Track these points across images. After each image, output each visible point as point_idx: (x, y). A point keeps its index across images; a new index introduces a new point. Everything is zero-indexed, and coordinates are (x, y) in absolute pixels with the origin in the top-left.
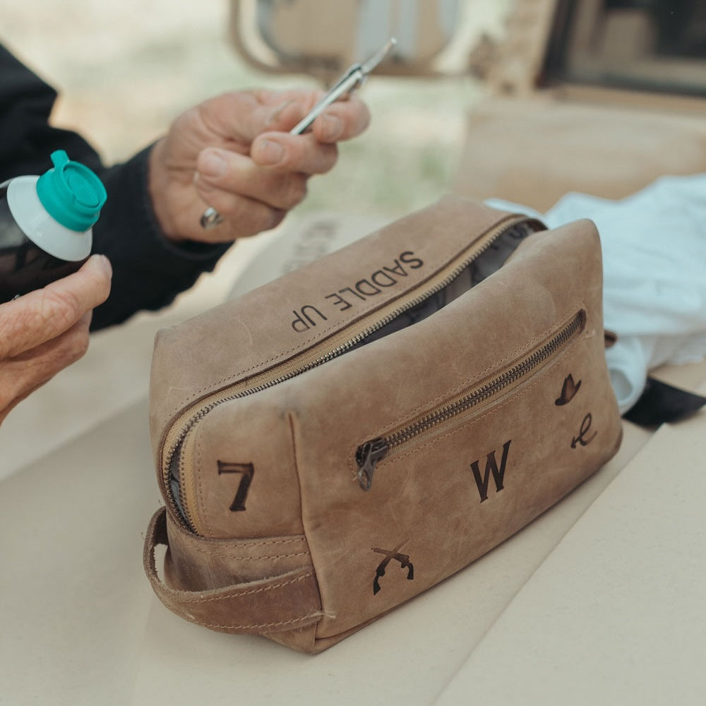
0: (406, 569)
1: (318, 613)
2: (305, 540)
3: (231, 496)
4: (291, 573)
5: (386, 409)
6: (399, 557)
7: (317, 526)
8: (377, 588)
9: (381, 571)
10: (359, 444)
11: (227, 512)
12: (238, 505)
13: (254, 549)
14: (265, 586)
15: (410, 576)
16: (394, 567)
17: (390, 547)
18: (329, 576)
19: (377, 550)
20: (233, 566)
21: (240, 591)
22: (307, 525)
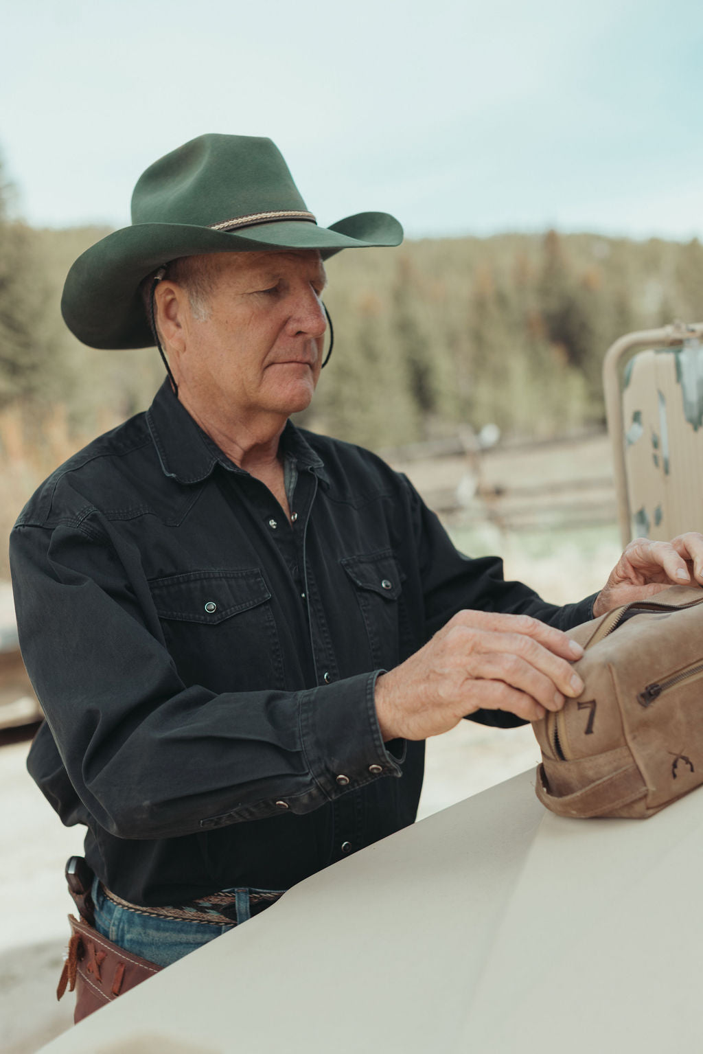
0: (689, 766)
1: (644, 789)
2: (629, 749)
3: (584, 724)
4: (624, 769)
5: (657, 667)
6: (683, 758)
7: (634, 738)
8: (675, 776)
9: (675, 766)
10: (646, 685)
11: (583, 736)
12: (589, 731)
13: (601, 759)
14: (611, 778)
15: (692, 770)
16: (681, 763)
17: (677, 751)
18: (647, 766)
19: (671, 753)
20: (591, 773)
21: (599, 785)
22: (629, 738)
